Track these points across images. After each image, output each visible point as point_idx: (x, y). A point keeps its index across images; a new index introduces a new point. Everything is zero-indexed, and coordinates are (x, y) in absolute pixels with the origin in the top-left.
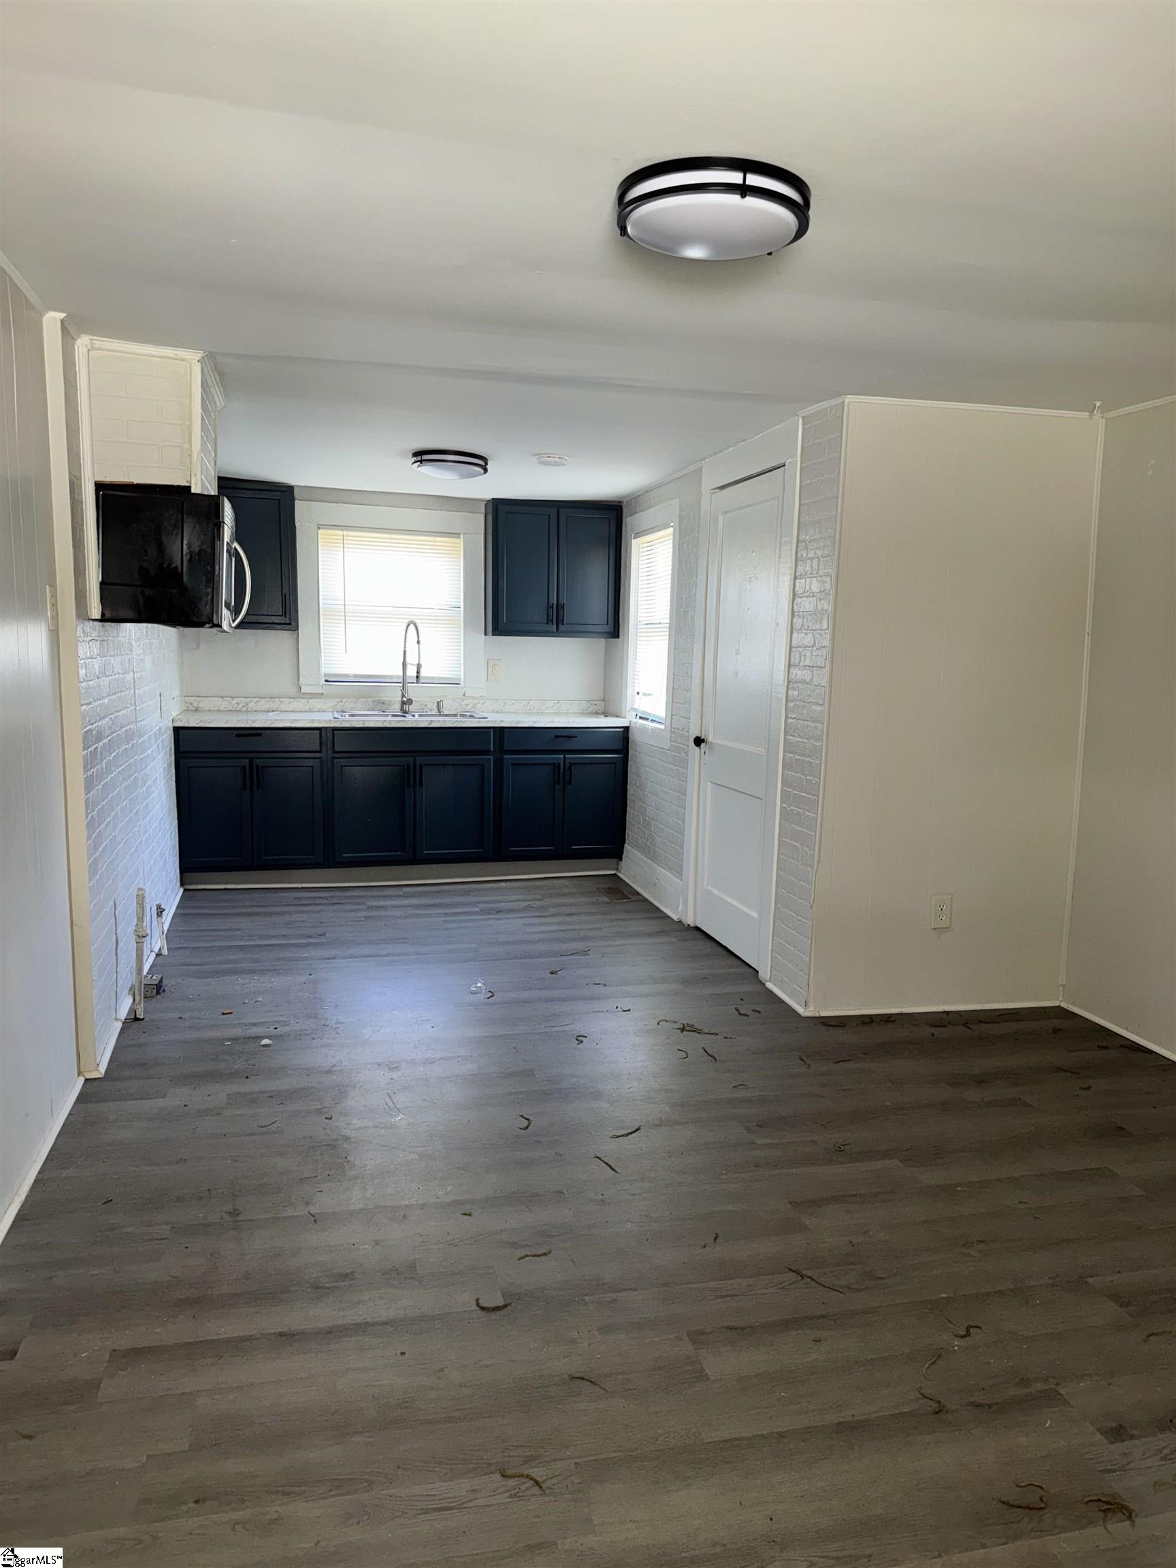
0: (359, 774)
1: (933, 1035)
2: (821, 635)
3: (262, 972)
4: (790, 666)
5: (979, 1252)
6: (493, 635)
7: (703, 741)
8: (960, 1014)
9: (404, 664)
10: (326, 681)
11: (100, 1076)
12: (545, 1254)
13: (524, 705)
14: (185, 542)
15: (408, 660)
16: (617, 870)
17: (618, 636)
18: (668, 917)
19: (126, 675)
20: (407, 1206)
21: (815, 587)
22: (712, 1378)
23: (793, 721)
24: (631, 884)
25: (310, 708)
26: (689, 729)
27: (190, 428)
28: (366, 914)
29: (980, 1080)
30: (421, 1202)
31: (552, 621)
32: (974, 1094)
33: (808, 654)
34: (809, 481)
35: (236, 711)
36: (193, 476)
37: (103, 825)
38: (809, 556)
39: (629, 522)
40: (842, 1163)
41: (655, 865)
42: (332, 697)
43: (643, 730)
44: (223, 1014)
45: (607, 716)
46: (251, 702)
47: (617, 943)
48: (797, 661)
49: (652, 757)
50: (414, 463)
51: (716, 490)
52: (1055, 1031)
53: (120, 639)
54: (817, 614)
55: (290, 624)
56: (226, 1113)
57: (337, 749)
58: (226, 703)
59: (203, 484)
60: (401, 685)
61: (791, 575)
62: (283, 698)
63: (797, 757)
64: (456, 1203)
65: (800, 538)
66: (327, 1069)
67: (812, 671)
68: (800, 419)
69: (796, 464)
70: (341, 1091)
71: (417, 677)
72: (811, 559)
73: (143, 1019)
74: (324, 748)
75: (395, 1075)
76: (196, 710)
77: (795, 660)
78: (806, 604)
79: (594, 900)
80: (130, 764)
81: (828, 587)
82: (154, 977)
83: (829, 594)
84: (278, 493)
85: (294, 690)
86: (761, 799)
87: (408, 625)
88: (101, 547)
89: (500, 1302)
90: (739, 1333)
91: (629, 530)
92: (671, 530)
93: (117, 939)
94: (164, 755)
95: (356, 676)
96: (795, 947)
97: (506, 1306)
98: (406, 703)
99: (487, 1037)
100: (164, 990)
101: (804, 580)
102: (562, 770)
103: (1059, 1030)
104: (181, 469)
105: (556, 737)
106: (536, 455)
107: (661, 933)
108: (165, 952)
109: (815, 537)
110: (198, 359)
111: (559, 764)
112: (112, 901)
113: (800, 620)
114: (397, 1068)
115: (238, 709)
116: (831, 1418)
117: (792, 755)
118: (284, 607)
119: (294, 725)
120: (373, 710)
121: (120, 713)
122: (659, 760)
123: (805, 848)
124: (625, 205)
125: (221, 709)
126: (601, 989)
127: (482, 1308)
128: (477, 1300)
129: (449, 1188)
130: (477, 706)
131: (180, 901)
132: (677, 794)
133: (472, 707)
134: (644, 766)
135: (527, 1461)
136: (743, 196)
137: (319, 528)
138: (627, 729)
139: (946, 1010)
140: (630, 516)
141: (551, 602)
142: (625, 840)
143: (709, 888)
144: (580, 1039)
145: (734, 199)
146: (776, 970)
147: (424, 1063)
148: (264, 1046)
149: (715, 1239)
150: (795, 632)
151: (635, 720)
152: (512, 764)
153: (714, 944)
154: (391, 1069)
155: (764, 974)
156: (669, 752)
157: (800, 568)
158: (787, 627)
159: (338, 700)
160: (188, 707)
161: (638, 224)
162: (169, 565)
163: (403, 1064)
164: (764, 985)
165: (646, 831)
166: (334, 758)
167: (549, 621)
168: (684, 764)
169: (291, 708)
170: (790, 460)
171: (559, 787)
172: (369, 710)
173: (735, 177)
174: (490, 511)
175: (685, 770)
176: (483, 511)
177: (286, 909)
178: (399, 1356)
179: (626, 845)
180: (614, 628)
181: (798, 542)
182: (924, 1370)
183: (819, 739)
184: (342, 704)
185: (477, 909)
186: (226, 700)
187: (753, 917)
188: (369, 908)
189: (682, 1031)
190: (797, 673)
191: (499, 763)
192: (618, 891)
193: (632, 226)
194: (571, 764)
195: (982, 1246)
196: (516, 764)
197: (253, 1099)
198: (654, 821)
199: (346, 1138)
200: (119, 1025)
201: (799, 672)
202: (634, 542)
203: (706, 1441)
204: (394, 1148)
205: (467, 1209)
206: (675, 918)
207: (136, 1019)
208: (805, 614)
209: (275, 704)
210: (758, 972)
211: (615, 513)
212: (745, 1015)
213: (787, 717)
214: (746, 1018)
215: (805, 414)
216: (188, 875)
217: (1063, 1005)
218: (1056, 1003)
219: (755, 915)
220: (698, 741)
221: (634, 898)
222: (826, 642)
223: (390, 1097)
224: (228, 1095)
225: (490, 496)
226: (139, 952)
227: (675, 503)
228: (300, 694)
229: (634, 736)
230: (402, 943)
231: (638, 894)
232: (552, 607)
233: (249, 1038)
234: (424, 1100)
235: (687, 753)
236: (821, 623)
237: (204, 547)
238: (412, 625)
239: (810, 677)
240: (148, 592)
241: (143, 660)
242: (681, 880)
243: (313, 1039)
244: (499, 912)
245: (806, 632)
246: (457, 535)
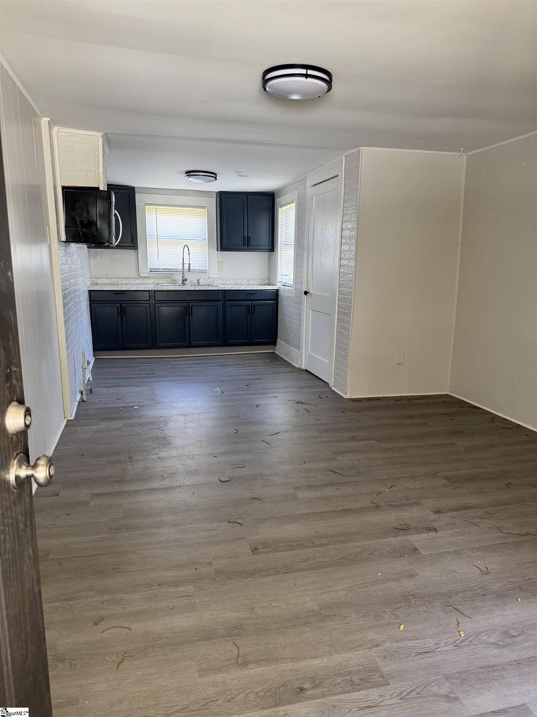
0: (166, 310)
1: (395, 403)
2: (352, 246)
3: (131, 386)
4: (340, 259)
5: (400, 466)
6: (221, 251)
7: (308, 293)
8: (407, 397)
9: (183, 264)
10: (150, 271)
11: (73, 419)
12: (243, 467)
13: (234, 281)
14: (98, 210)
15: (185, 262)
16: (274, 350)
17: (274, 251)
18: (295, 366)
19: (72, 266)
20: (193, 455)
21: (350, 226)
22: (300, 498)
23: (342, 281)
24: (280, 355)
25: (144, 283)
26: (302, 288)
27: (98, 163)
28: (171, 367)
29: (410, 417)
30: (198, 453)
31: (245, 244)
32: (407, 422)
33: (347, 254)
34: (347, 182)
35: (113, 284)
36: (100, 183)
37: (69, 324)
38: (348, 213)
39: (278, 201)
40: (353, 442)
41: (289, 346)
42: (153, 278)
43: (284, 290)
44: (118, 399)
45: (269, 285)
46: (119, 280)
47: (273, 376)
48: (343, 257)
49: (288, 301)
50: (186, 176)
51: (312, 187)
52: (444, 402)
53: (70, 250)
54: (350, 237)
55: (135, 247)
56: (123, 429)
57: (156, 299)
58: (109, 281)
59: (103, 187)
60: (182, 273)
61: (341, 222)
62: (133, 279)
63: (343, 296)
64: (210, 454)
65: (344, 206)
66: (160, 416)
67: (349, 261)
68: (344, 157)
69: (342, 175)
70: (166, 423)
71: (189, 269)
72: (348, 214)
73: (86, 401)
74: (151, 299)
75: (186, 418)
76: (96, 284)
77: (342, 256)
78: (346, 233)
79: (264, 361)
80: (75, 302)
81: (354, 226)
82: (89, 387)
83: (354, 229)
84: (129, 190)
85: (137, 275)
86: (330, 315)
87: (185, 247)
88: (65, 212)
89: (228, 479)
90: (310, 487)
91: (277, 204)
92: (294, 204)
93: (75, 369)
94: (86, 301)
95: (163, 269)
96: (342, 372)
97: (230, 480)
98: (184, 280)
99: (222, 406)
100: (93, 392)
101: (346, 223)
102: (250, 308)
103: (445, 402)
104: (95, 180)
105: (248, 294)
106: (237, 172)
107: (292, 372)
108: (91, 379)
109: (350, 205)
110: (101, 135)
111: (249, 305)
112: (73, 355)
113: (344, 240)
114: (187, 416)
115: (114, 283)
116: (340, 508)
117: (341, 295)
118: (132, 239)
119: (138, 289)
120: (170, 284)
121: (71, 281)
122: (291, 302)
123: (346, 332)
124: (265, 82)
125: (107, 283)
126: (266, 391)
127: (221, 481)
128: (219, 479)
129: (209, 450)
130: (215, 282)
131: (94, 362)
132: (298, 316)
133: (212, 282)
134: (285, 305)
135: (236, 519)
136: (306, 78)
137: (146, 205)
138: (277, 290)
139: (401, 395)
140: (278, 198)
141: (245, 236)
142: (277, 337)
143: (311, 353)
144: (257, 406)
145: (303, 79)
146: (335, 382)
147: (197, 414)
148: (135, 409)
149: (305, 462)
150: (342, 245)
151: (281, 286)
152: (230, 306)
153: (312, 375)
154: (185, 416)
155: (331, 384)
156: (294, 299)
157: (344, 218)
158: (340, 243)
159: (155, 279)
160: (93, 283)
161: (269, 87)
162: (92, 219)
163: (190, 415)
164: (331, 388)
165: (286, 333)
166: (155, 303)
167: (244, 245)
168: (300, 303)
169: (136, 283)
170: (340, 173)
171: (249, 315)
172: (169, 284)
173: (303, 71)
174: (218, 197)
175: (301, 306)
176: (215, 197)
177: (138, 365)
178: (192, 494)
179: (278, 339)
180: (272, 248)
181: (344, 207)
182: (374, 496)
183: (351, 288)
184: (157, 281)
185: (217, 365)
186: (109, 280)
187: (327, 363)
188: (172, 365)
189: (297, 403)
190: (344, 262)
191: (224, 306)
192: (274, 357)
193: (268, 88)
194: (254, 305)
195: (401, 465)
196: (231, 306)
197: (133, 425)
198: (289, 328)
199: (169, 436)
200: (77, 403)
201: (344, 261)
202: (280, 210)
203: (297, 514)
204: (187, 439)
205: (215, 455)
206: (297, 366)
207: (84, 401)
208: (346, 237)
209: (129, 281)
210: (329, 384)
211: (272, 197)
212: (322, 398)
213: (339, 280)
214: (323, 399)
215: (346, 154)
216: (97, 352)
217: (449, 394)
218: (446, 393)
219: (328, 362)
220: (306, 293)
221: (281, 360)
222: (354, 249)
223: (185, 424)
224: (123, 424)
225: (218, 191)
226: (84, 375)
227: (296, 192)
228: (139, 277)
229: (281, 293)
230: (186, 376)
231: (283, 359)
232: (245, 238)
233: (129, 407)
234: (198, 425)
235: (301, 299)
236: (352, 241)
237: (105, 212)
238: (186, 247)
239: (348, 263)
240: (83, 230)
241: (77, 260)
242: (300, 351)
243: (154, 407)
244: (225, 365)
245: (347, 244)
246: (203, 207)
